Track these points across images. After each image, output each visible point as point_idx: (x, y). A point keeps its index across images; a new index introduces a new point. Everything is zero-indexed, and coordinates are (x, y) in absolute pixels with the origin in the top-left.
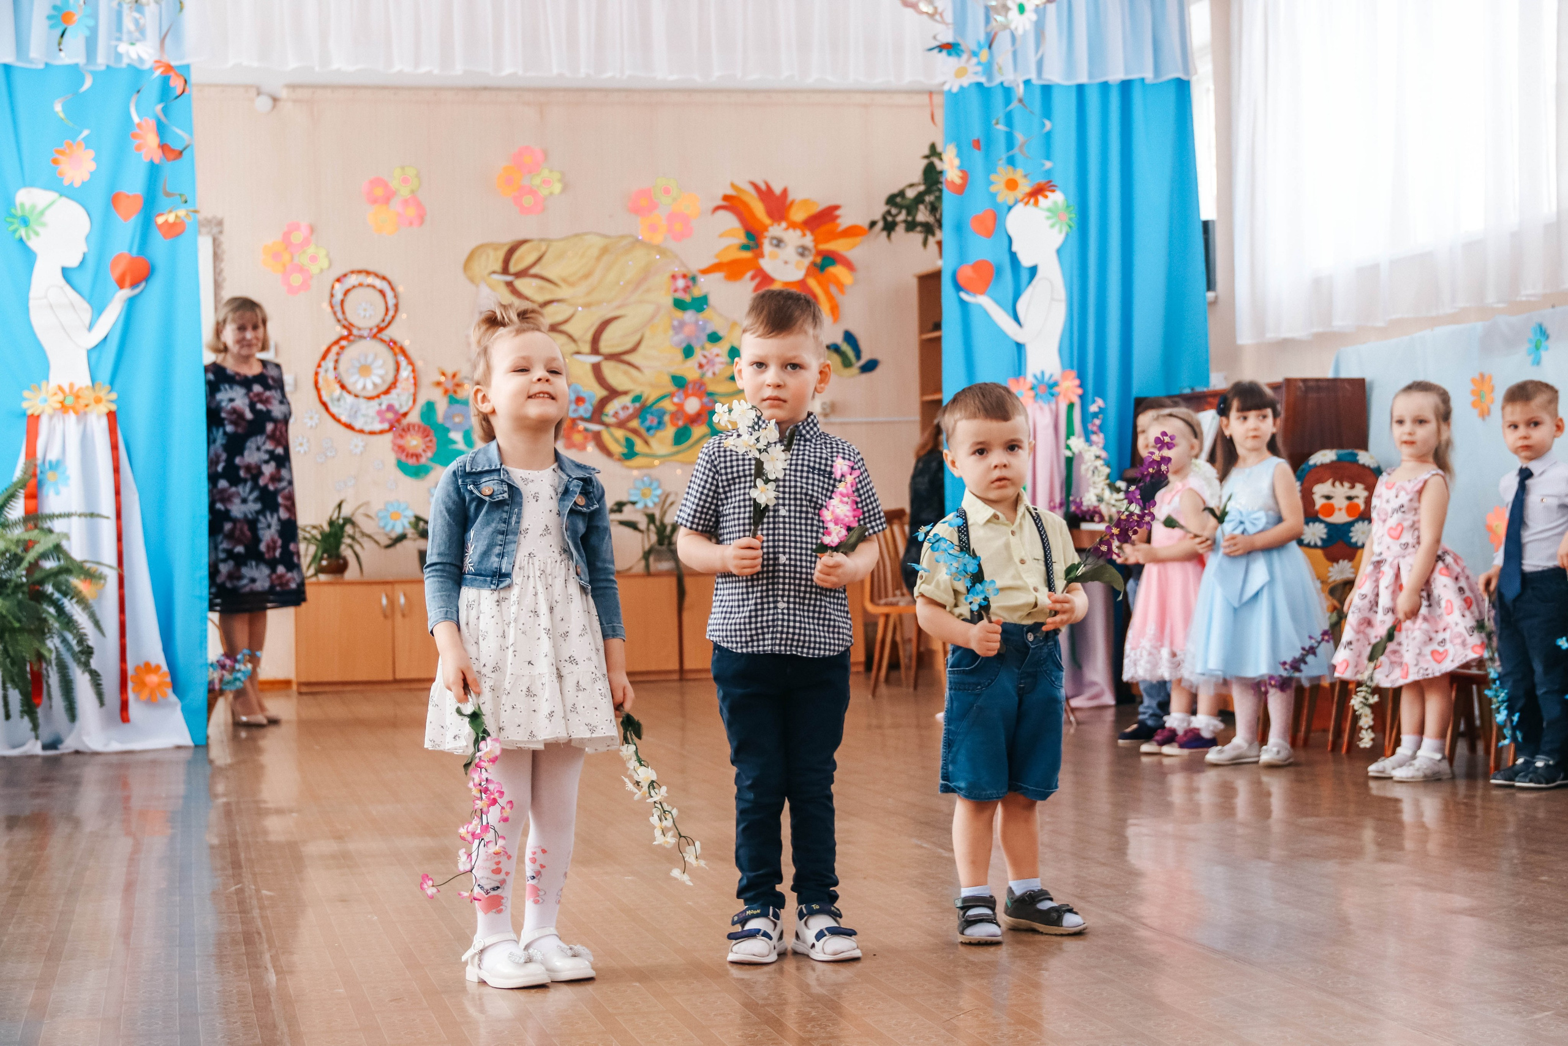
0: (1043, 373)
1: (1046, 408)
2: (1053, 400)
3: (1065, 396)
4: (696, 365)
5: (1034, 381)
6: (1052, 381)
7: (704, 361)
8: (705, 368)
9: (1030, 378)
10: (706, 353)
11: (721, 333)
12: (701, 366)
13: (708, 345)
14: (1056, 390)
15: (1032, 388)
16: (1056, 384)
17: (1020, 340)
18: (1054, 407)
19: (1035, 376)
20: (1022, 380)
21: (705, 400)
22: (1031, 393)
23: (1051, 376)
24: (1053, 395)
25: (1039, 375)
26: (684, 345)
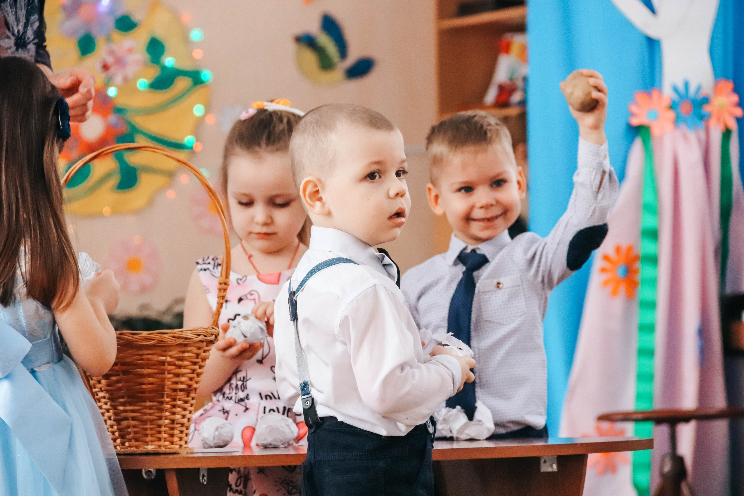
0: (687, 85)
1: (692, 136)
2: (702, 124)
3: (718, 119)
4: (98, 67)
5: (675, 97)
6: (700, 97)
7: (110, 60)
8: (112, 70)
9: (668, 93)
10: (115, 47)
11: (136, 17)
12: (105, 67)
13: (117, 36)
14: (707, 109)
15: (671, 107)
16: (706, 100)
17: (653, 33)
18: (702, 135)
19: (675, 89)
20: (655, 94)
21: (112, 119)
22: (671, 115)
23: (699, 88)
24: (702, 118)
25: (681, 87)
26: (81, 33)
